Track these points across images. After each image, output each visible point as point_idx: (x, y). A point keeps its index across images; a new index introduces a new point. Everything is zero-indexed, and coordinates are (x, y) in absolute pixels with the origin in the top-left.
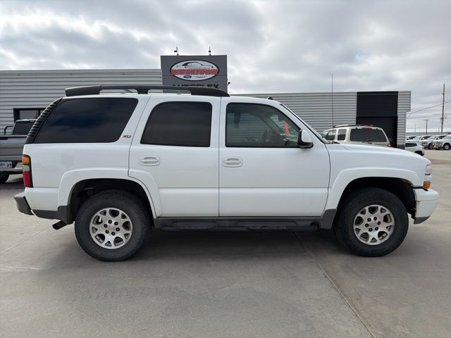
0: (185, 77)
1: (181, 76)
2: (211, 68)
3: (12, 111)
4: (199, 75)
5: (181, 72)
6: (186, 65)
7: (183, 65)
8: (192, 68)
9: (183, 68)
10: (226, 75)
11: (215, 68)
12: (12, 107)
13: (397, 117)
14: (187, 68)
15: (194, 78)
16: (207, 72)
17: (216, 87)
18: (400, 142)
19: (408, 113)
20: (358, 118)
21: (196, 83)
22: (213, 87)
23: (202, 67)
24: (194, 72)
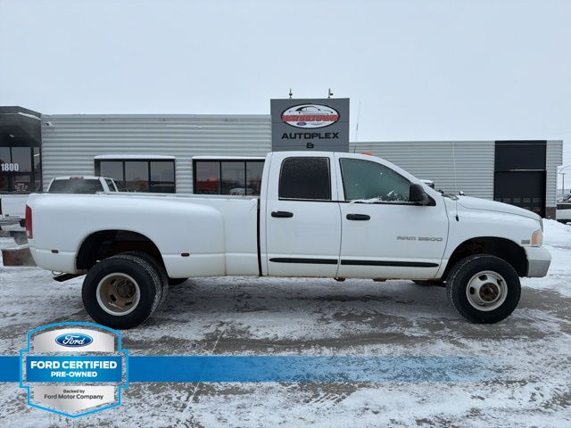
0: (298, 124)
1: (294, 123)
2: (330, 114)
3: (93, 163)
4: (315, 122)
5: (294, 118)
6: (300, 109)
7: (297, 110)
8: (307, 113)
9: (297, 113)
10: (348, 122)
11: (335, 113)
12: (93, 158)
13: (545, 172)
14: (302, 114)
15: (309, 125)
16: (325, 118)
17: (335, 136)
18: (550, 203)
19: (559, 167)
20: (496, 173)
21: (311, 132)
22: (332, 136)
23: (320, 113)
24: (310, 118)
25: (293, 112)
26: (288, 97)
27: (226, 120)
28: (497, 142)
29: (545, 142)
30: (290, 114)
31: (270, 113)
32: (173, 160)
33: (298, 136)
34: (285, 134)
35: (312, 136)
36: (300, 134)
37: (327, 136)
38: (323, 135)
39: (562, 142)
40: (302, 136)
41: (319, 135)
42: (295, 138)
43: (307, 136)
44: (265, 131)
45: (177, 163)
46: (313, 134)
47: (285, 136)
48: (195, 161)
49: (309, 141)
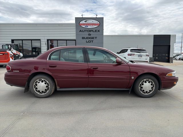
0: (85, 26)
1: (84, 26)
2: (97, 23)
4: (91, 26)
5: (84, 24)
6: (86, 21)
7: (85, 21)
8: (89, 23)
9: (85, 23)
10: (103, 26)
11: (98, 23)
12: (11, 39)
13: (170, 46)
14: (86, 23)
15: (89, 27)
16: (95, 24)
17: (99, 31)
18: (171, 56)
19: (174, 44)
20: (154, 46)
21: (90, 29)
22: (97, 31)
23: (93, 22)
24: (89, 24)
25: (83, 22)
26: (81, 17)
27: (59, 25)
28: (154, 35)
29: (170, 35)
30: (82, 23)
31: (75, 23)
32: (40, 40)
33: (85, 31)
34: (81, 30)
35: (90, 31)
36: (86, 30)
37: (96, 31)
38: (94, 31)
39: (176, 35)
40: (87, 31)
41: (93, 31)
42: (84, 32)
43: (89, 31)
44: (73, 29)
45: (41, 41)
46: (90, 30)
47: (80, 31)
48: (48, 40)
49: (89, 33)
